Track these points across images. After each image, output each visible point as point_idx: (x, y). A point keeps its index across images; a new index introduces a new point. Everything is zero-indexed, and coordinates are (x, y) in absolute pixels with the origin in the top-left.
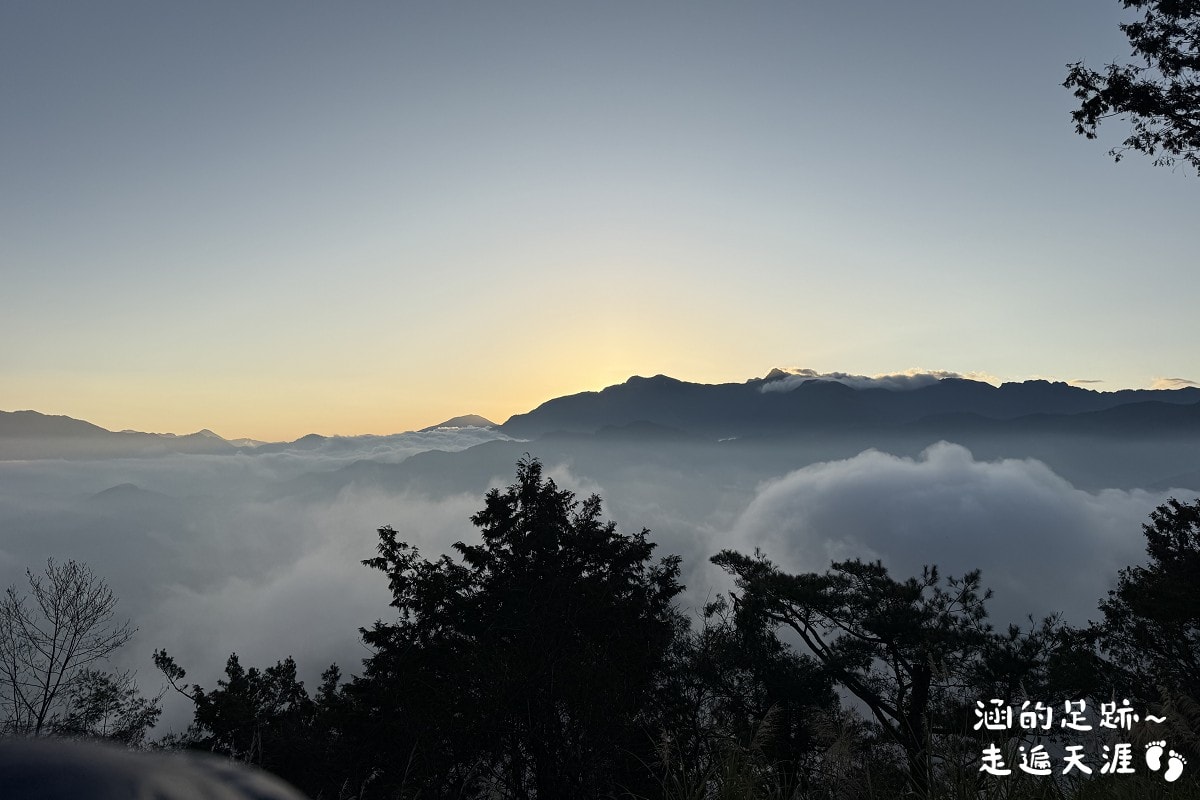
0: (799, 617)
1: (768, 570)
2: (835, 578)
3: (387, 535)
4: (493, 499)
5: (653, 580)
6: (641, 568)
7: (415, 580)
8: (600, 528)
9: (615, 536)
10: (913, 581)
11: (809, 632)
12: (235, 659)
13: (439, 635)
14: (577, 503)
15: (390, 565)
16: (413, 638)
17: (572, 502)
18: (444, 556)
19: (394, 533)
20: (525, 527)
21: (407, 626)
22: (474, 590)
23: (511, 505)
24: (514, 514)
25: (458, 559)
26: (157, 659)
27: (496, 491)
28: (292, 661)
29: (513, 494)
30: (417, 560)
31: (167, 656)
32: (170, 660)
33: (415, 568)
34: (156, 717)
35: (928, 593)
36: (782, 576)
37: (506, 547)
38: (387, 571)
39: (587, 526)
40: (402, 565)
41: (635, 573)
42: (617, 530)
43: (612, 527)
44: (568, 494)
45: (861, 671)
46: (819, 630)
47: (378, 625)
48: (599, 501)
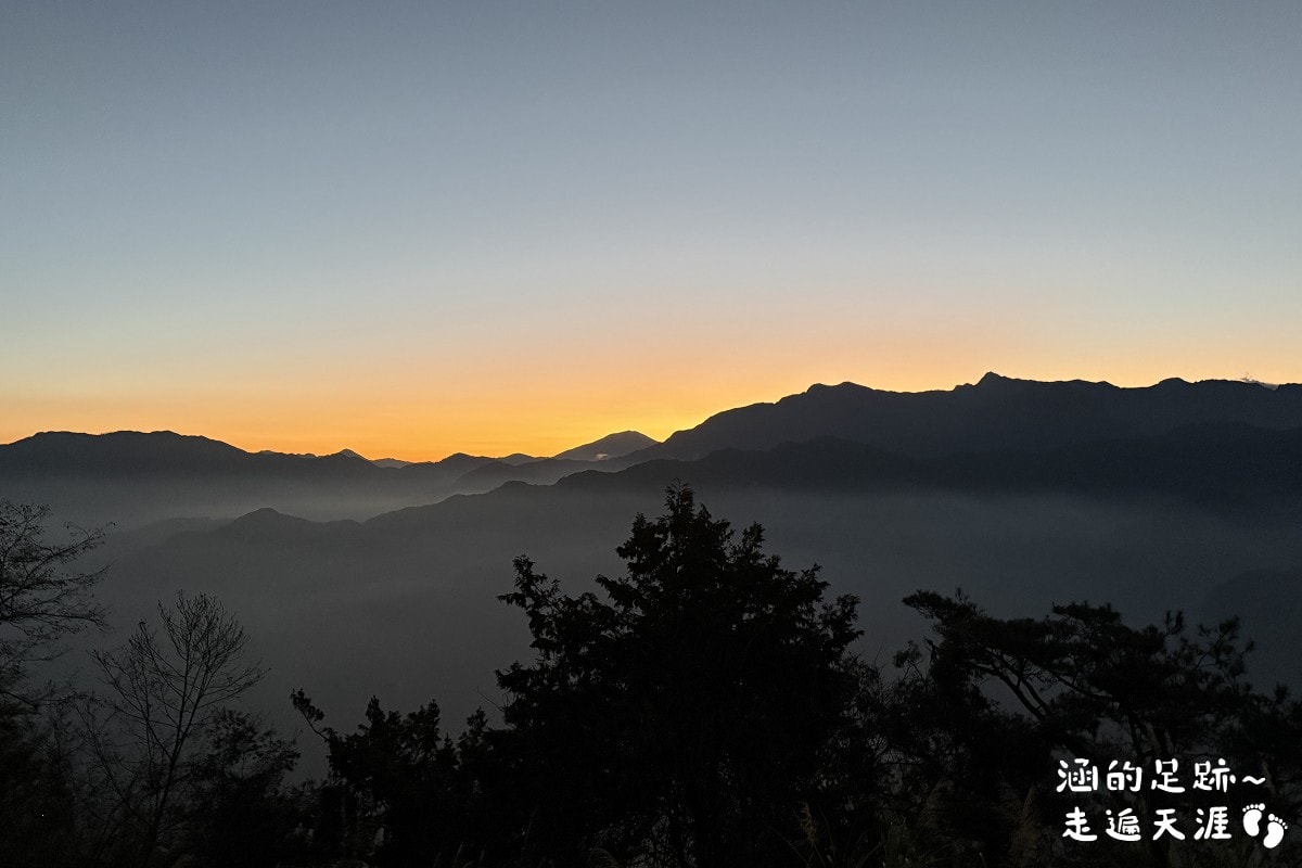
0: (1011, 668)
1: (973, 614)
2: (1056, 624)
3: (523, 566)
4: (639, 526)
5: (826, 623)
6: (811, 611)
7: (555, 618)
8: (760, 562)
9: (780, 572)
10: (1153, 629)
11: (1023, 687)
12: (375, 702)
14: (732, 532)
15: (529, 601)
16: (551, 683)
17: (728, 531)
18: (585, 591)
19: (530, 564)
20: (676, 561)
21: (545, 669)
22: (621, 631)
23: (660, 536)
24: (663, 547)
25: (605, 598)
26: (295, 699)
27: (641, 520)
28: (435, 706)
29: (662, 524)
30: (557, 595)
32: (308, 701)
33: (556, 605)
34: (295, 760)
35: (1172, 644)
37: (656, 583)
38: (526, 608)
39: (747, 559)
40: (540, 600)
41: (804, 616)
42: (782, 566)
43: (776, 559)
44: (723, 522)
45: (1087, 734)
46: (1036, 684)
47: (514, 667)
48: (761, 531)
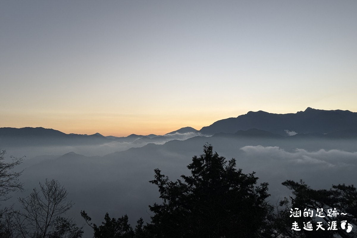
1: (305, 188)
2: (334, 191)
3: (157, 172)
4: (195, 159)
5: (257, 192)
6: (252, 187)
7: (168, 188)
8: (236, 171)
9: (241, 174)
12: (107, 215)
13: (177, 209)
14: (226, 161)
15: (159, 183)
16: (168, 210)
17: (225, 161)
18: (178, 180)
19: (160, 171)
20: (207, 170)
21: (165, 205)
22: (189, 193)
23: (202, 162)
24: (203, 165)
25: (183, 181)
26: (82, 214)
27: (196, 157)
28: (127, 216)
29: (202, 158)
30: (168, 181)
31: (85, 213)
33: (168, 184)
34: (82, 234)
36: (312, 190)
37: (200, 177)
38: (158, 185)
39: (231, 170)
40: (163, 183)
41: (250, 189)
42: (243, 172)
43: (240, 171)
44: (223, 158)
47: (155, 204)
48: (235, 161)
